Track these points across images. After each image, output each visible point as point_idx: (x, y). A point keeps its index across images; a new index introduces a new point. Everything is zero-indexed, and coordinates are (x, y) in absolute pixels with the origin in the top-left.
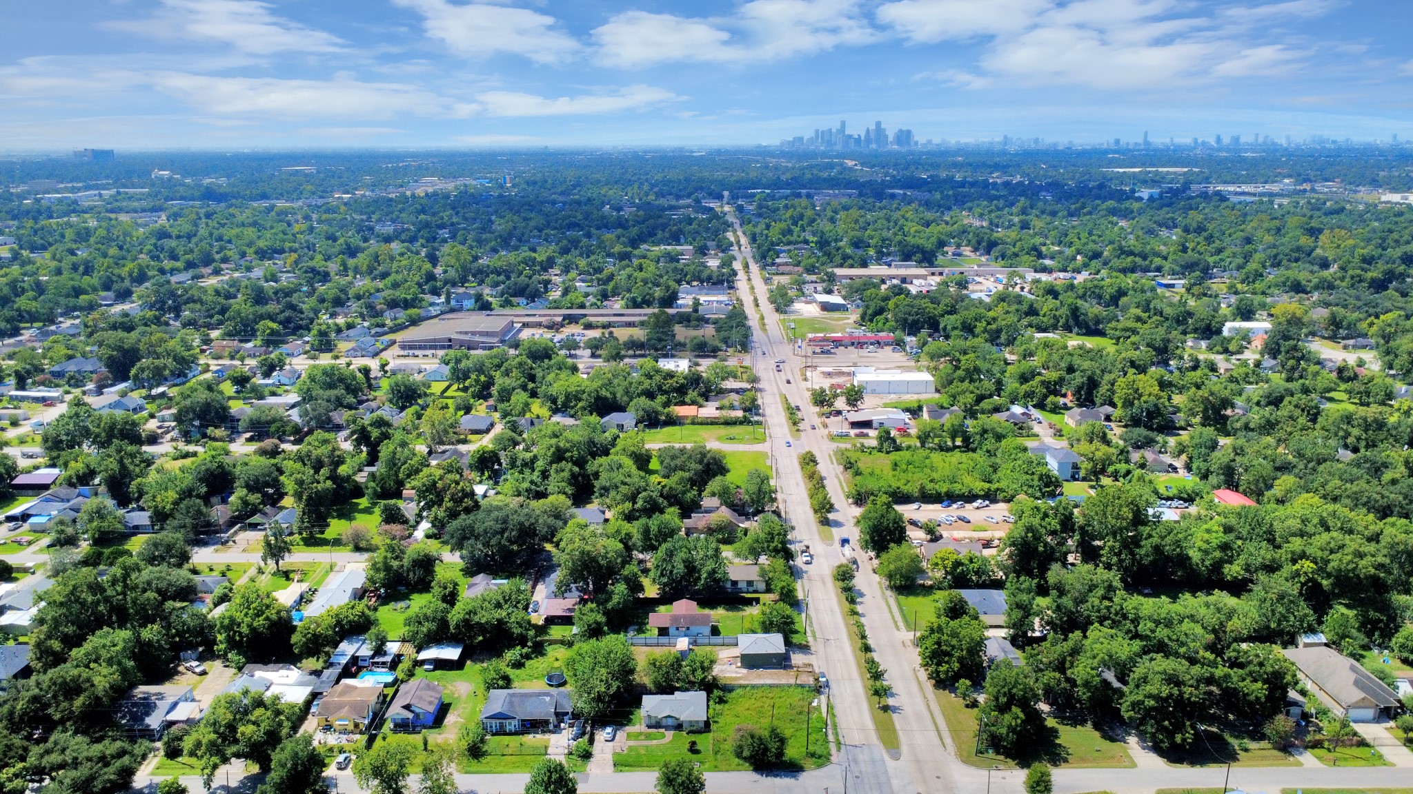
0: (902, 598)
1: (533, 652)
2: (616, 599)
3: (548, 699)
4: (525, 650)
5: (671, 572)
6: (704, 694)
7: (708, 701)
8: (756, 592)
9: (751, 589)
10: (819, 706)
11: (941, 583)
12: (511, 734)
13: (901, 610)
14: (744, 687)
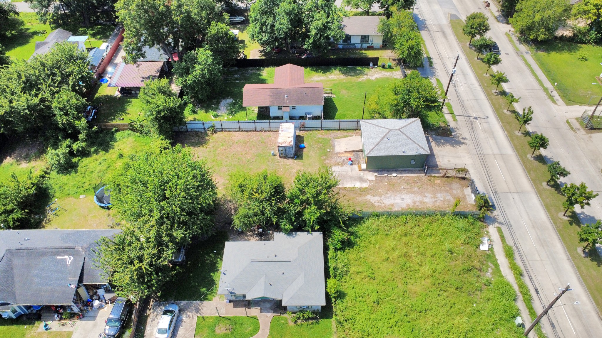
0: (542, 54)
1: (92, 144)
2: (197, 71)
3: (69, 260)
4: (75, 146)
5: (273, 26)
6: (318, 236)
7: (326, 249)
8: (370, 48)
9: (365, 45)
10: (491, 249)
11: (585, 34)
12: (10, 322)
13: (548, 73)
14: (378, 215)
